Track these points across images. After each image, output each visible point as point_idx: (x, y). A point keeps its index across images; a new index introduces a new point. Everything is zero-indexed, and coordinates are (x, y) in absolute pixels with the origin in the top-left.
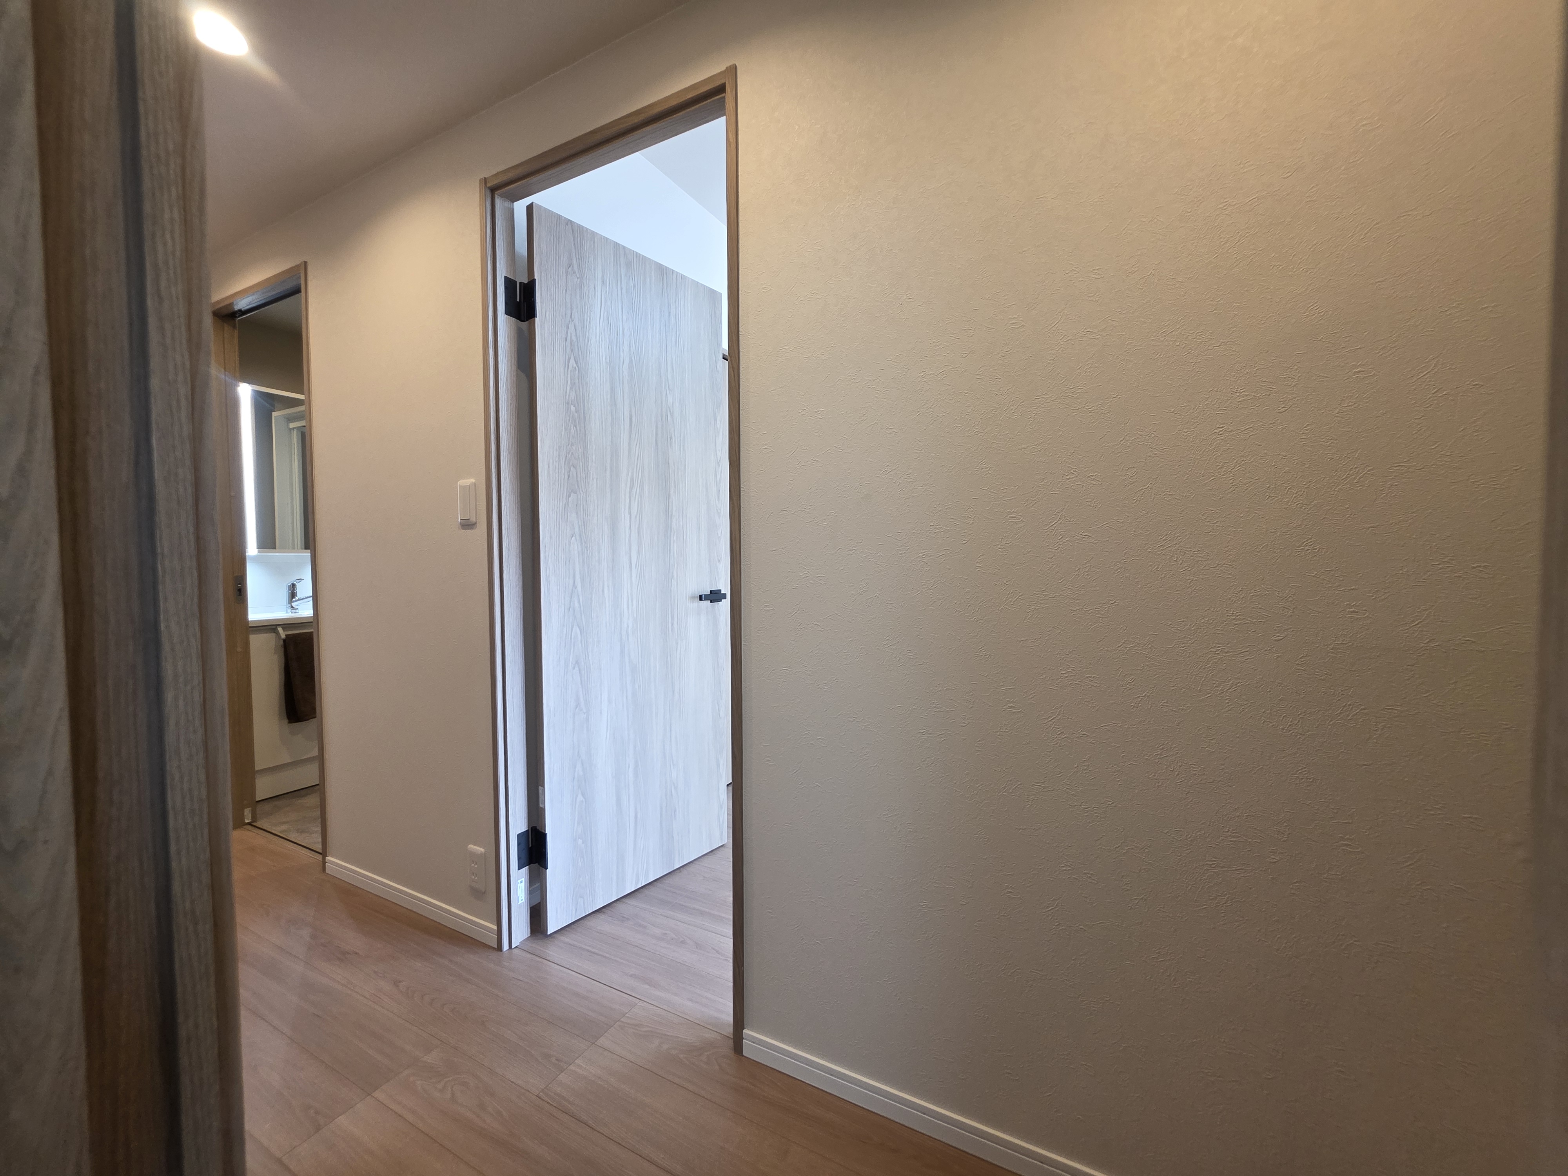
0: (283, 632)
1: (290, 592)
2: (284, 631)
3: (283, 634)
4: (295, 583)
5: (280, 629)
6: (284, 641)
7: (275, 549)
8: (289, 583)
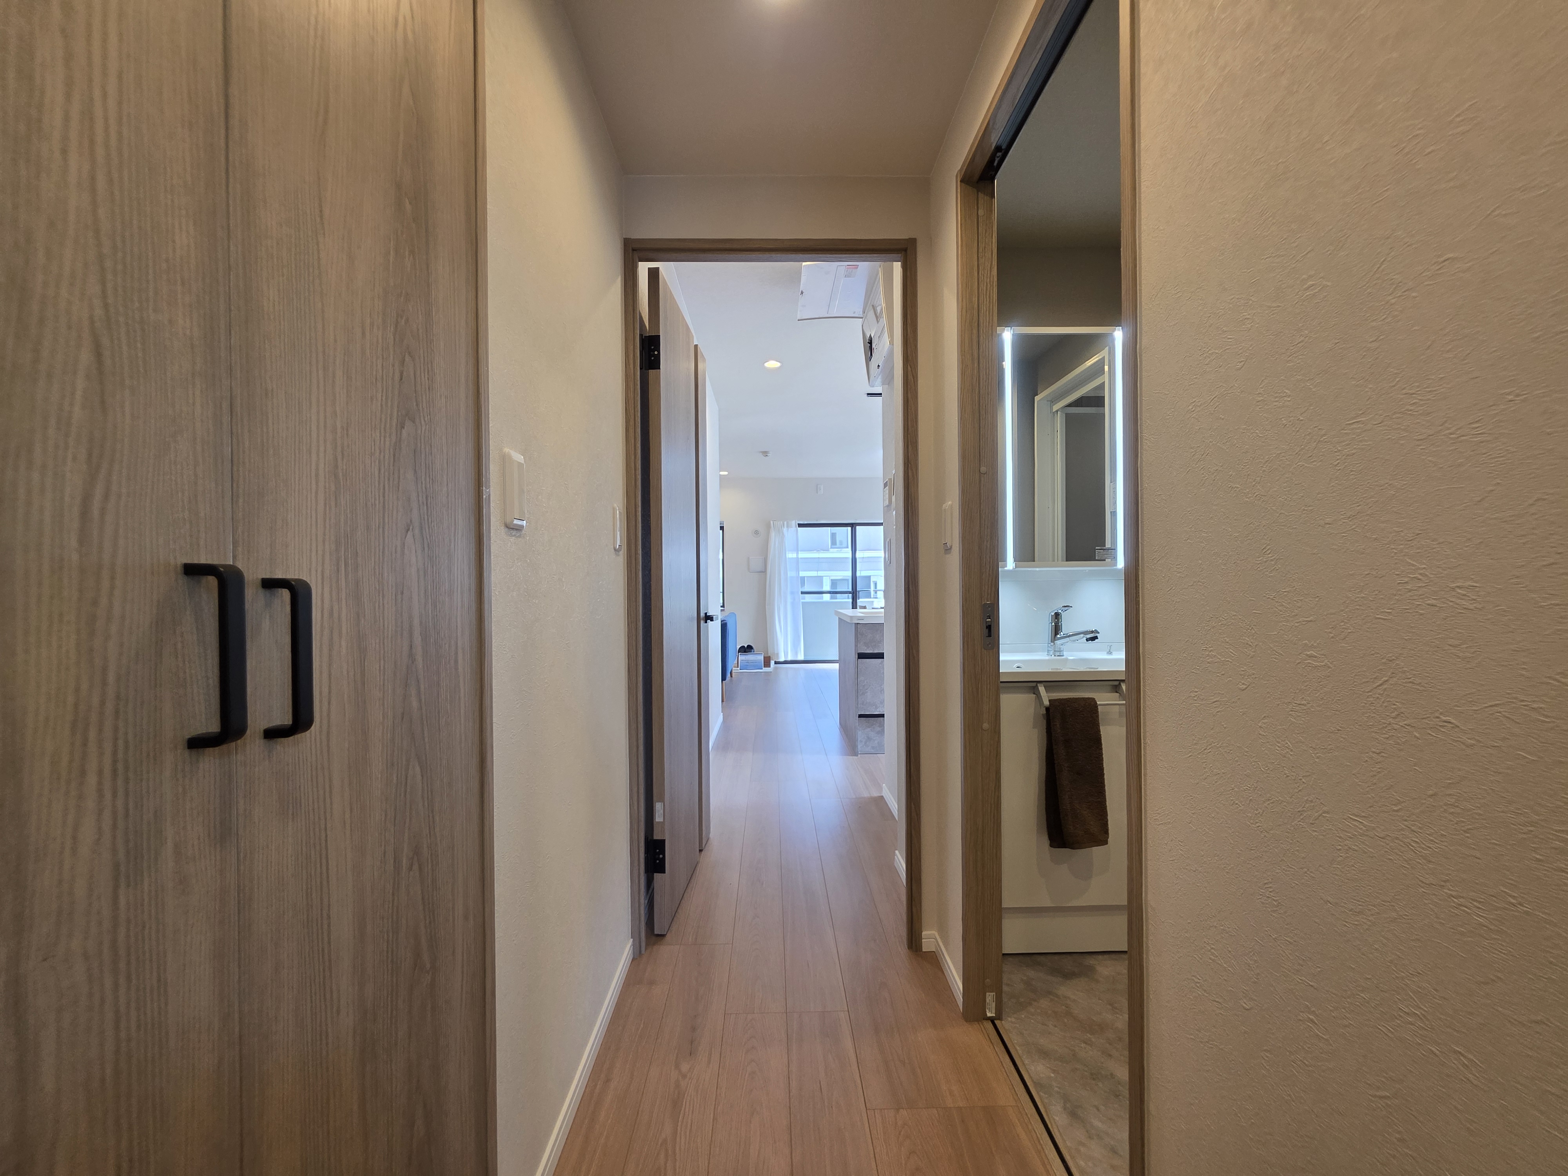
0: (1046, 695)
1: (1053, 624)
2: (1046, 692)
3: (1046, 697)
4: (1060, 611)
5: (1042, 689)
6: (1047, 709)
7: (1034, 561)
8: (1052, 612)
